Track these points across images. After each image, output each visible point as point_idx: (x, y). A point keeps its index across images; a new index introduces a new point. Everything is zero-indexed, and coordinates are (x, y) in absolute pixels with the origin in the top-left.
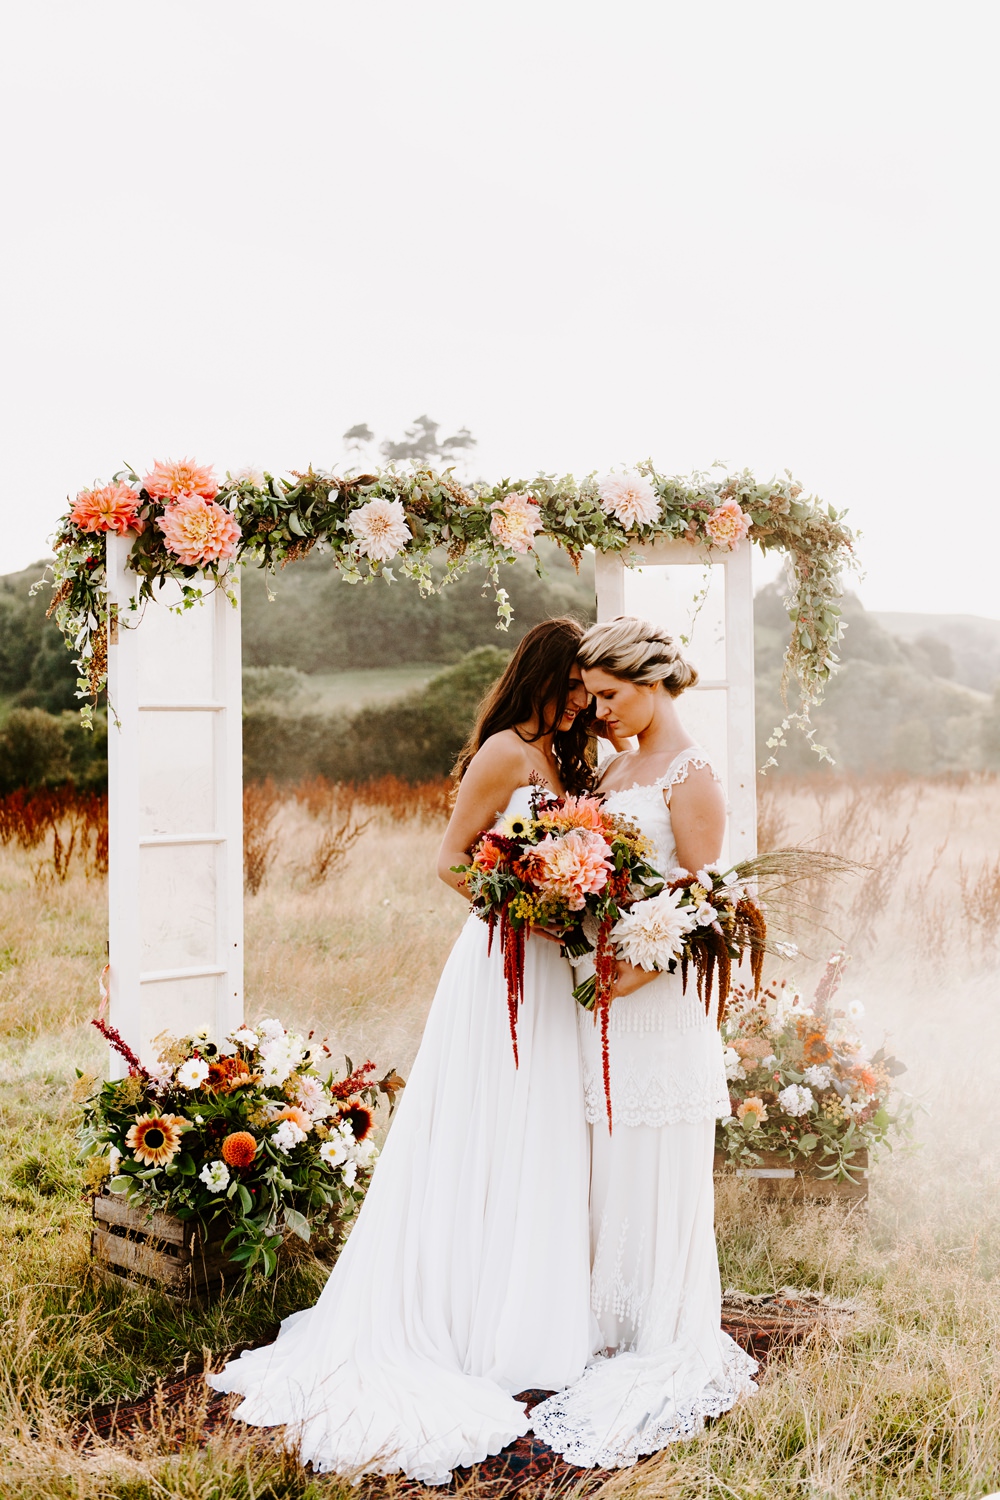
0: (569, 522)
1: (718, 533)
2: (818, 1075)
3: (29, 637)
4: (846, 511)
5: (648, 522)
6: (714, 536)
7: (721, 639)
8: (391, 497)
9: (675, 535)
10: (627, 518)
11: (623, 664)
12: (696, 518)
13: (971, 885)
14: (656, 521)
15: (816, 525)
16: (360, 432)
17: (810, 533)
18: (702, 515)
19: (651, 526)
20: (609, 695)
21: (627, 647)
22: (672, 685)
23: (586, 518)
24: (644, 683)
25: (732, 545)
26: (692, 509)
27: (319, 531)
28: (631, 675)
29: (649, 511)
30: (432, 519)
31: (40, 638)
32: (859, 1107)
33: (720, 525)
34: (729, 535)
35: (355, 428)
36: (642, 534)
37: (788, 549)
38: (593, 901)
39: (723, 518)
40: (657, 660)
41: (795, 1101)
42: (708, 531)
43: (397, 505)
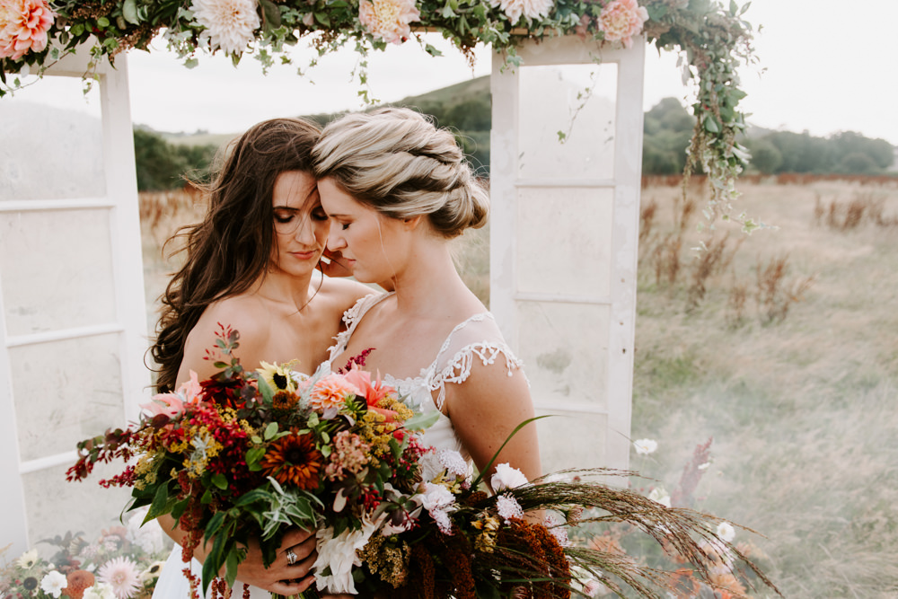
1: (612, 29)
4: (748, 4)
5: (536, 16)
6: (607, 31)
7: (610, 139)
9: (565, 31)
10: (514, 12)
12: (589, 13)
14: (546, 14)
15: (715, 19)
17: (708, 28)
18: (595, 9)
19: (540, 20)
21: (377, 156)
23: (470, 10)
24: (394, 216)
25: (626, 42)
26: (585, 3)
29: (538, 4)
33: (614, 20)
34: (623, 30)
36: (530, 29)
37: (683, 49)
39: (617, 12)
42: (601, 27)
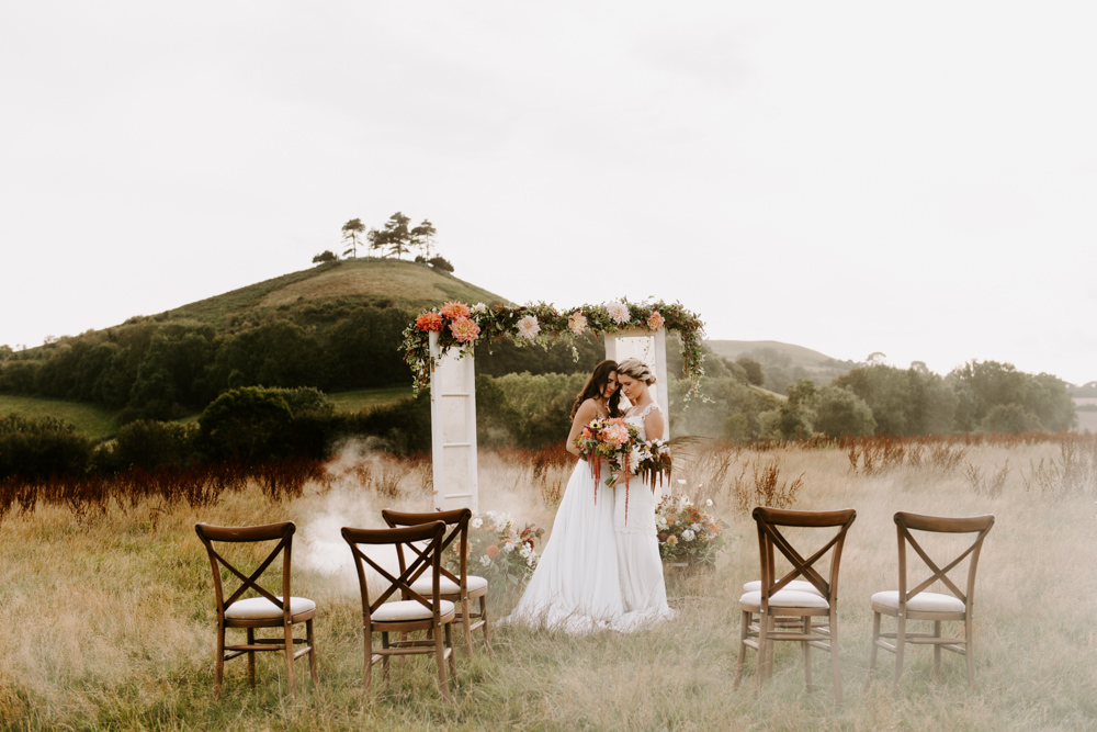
0: (597, 322)
2: (696, 526)
3: (128, 371)
5: (625, 321)
6: (651, 326)
8: (532, 315)
9: (636, 326)
10: (618, 320)
11: (635, 373)
12: (644, 319)
13: (759, 477)
14: (629, 321)
15: (688, 320)
16: (354, 225)
17: (686, 323)
18: (646, 318)
19: (627, 323)
20: (628, 384)
22: (649, 382)
23: (603, 320)
24: (640, 381)
25: (657, 329)
26: (642, 316)
27: (506, 328)
28: (637, 377)
29: (626, 317)
30: (547, 323)
31: (136, 372)
32: (712, 537)
33: (652, 321)
34: (656, 326)
35: (351, 222)
36: (623, 326)
37: (678, 330)
38: (624, 445)
39: (654, 319)
40: (646, 373)
41: (688, 535)
42: (648, 324)
43: (535, 318)
